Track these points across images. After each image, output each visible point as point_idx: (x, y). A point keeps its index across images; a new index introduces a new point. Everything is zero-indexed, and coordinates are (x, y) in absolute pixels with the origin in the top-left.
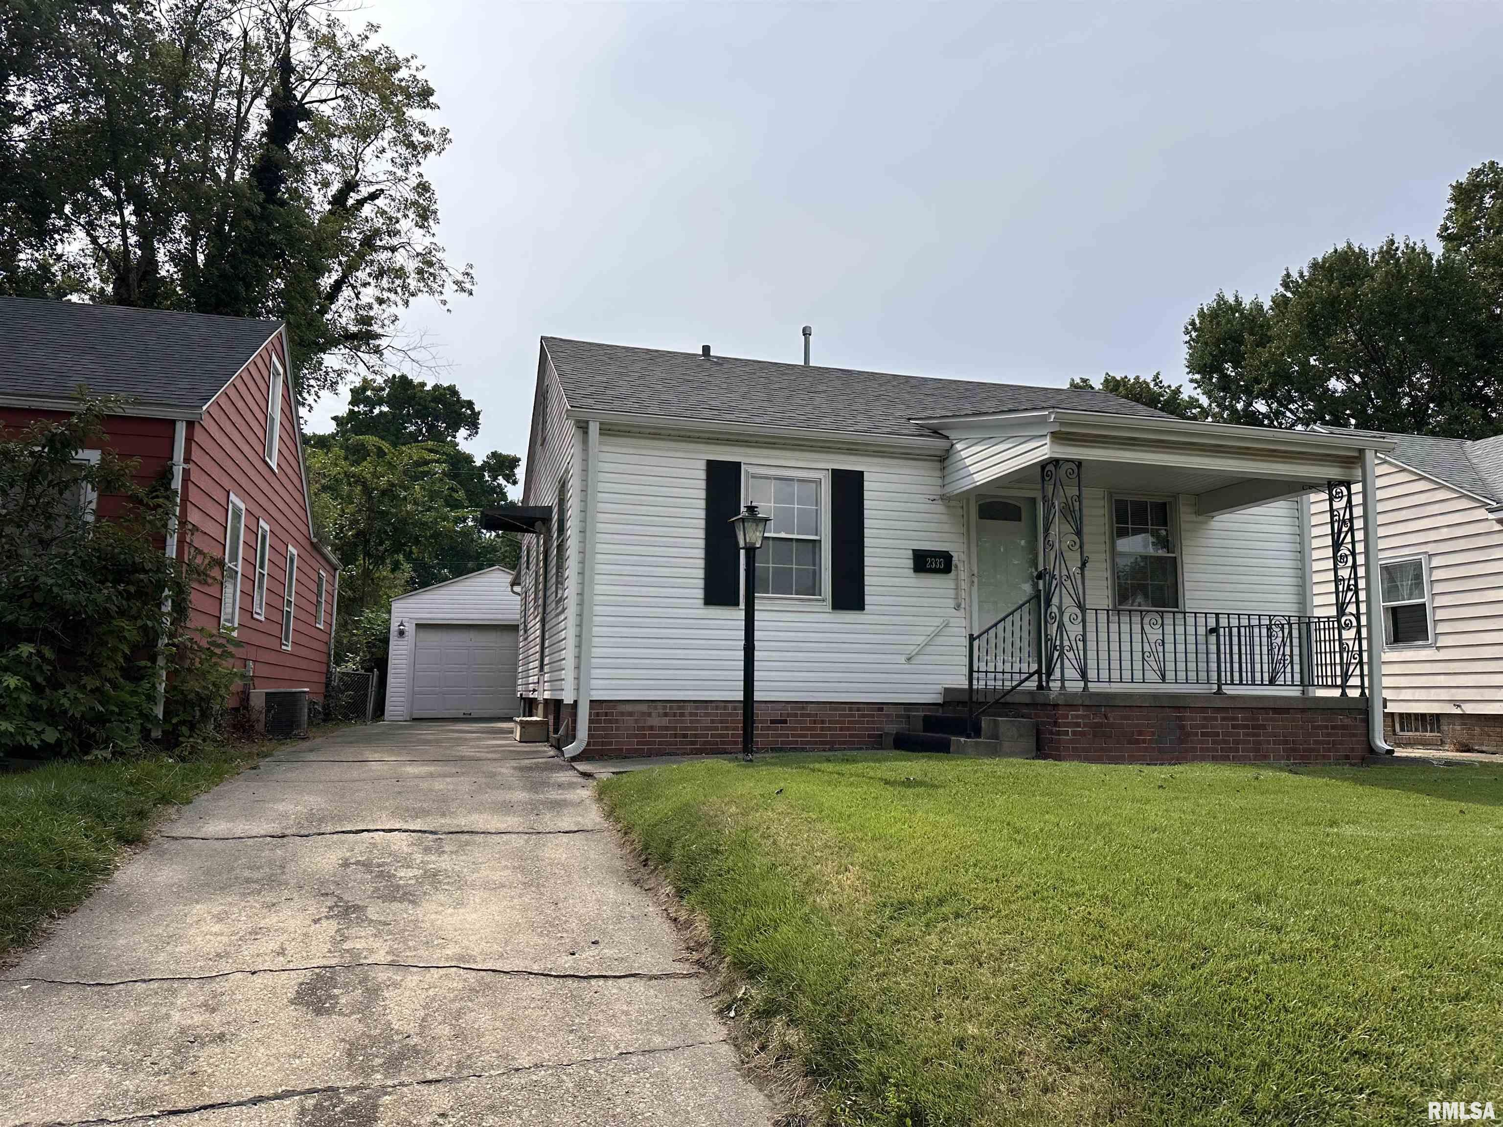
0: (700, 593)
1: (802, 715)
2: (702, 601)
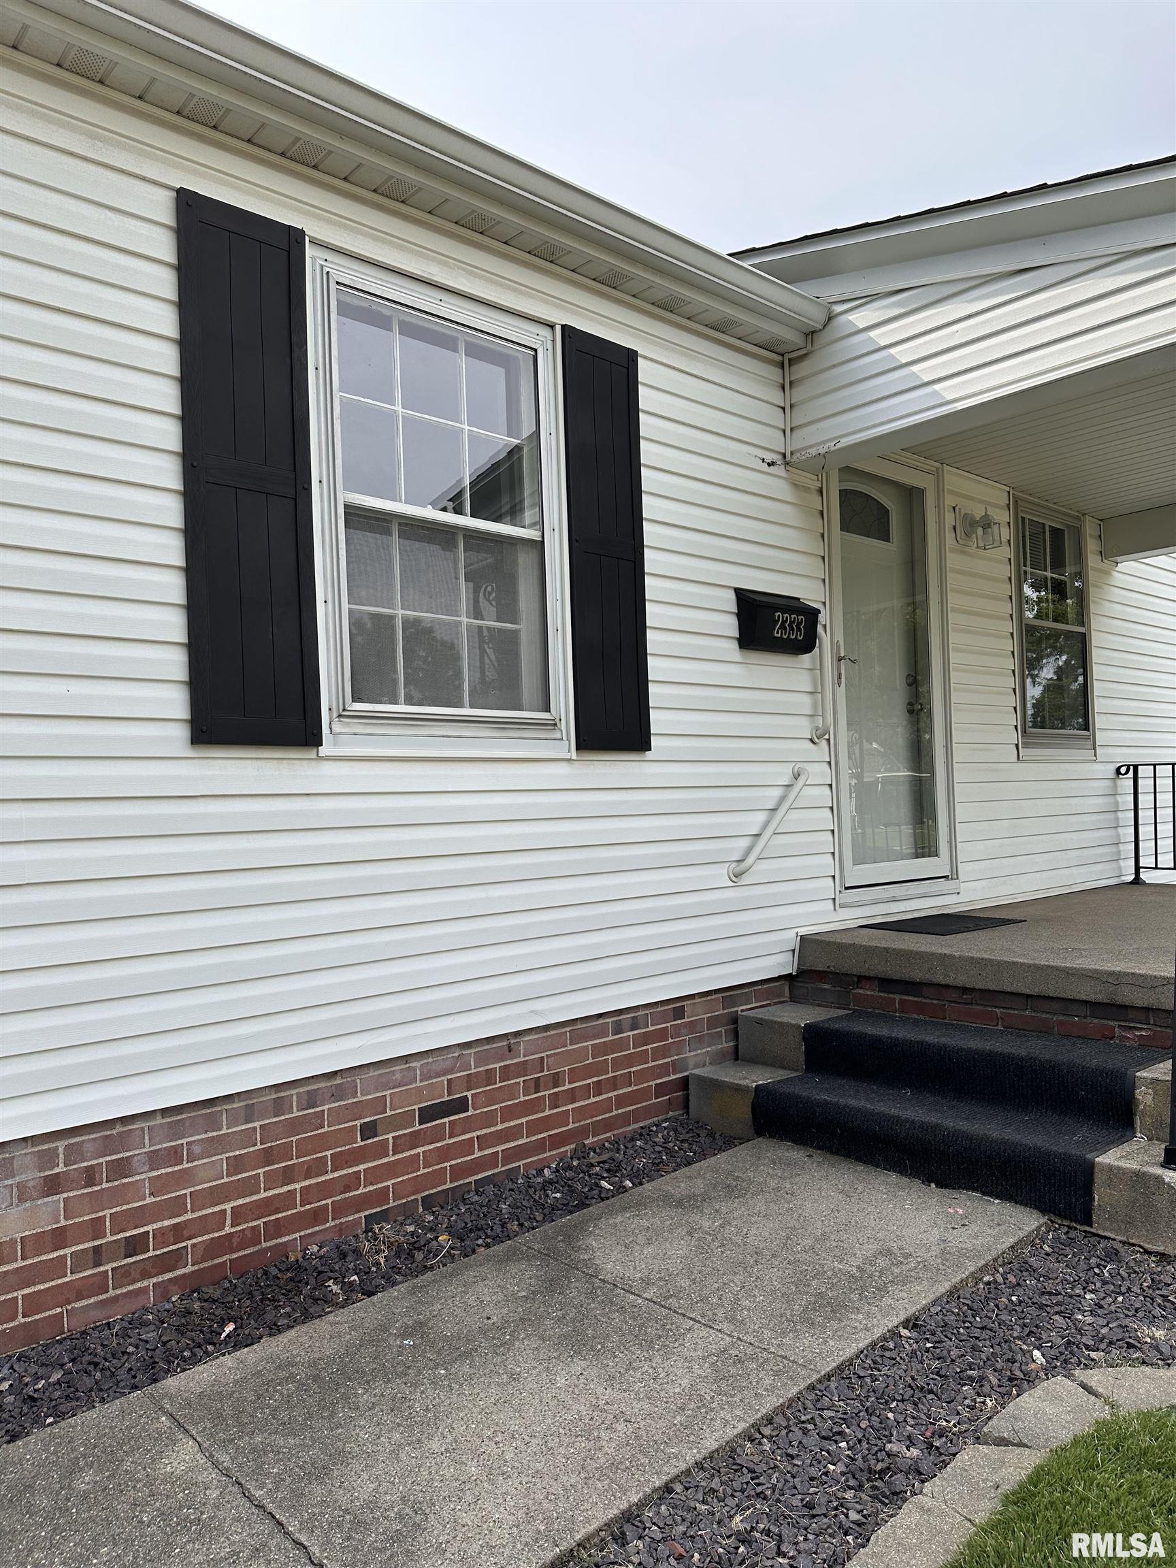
0: (176, 702)
1: (506, 1073)
2: (182, 733)
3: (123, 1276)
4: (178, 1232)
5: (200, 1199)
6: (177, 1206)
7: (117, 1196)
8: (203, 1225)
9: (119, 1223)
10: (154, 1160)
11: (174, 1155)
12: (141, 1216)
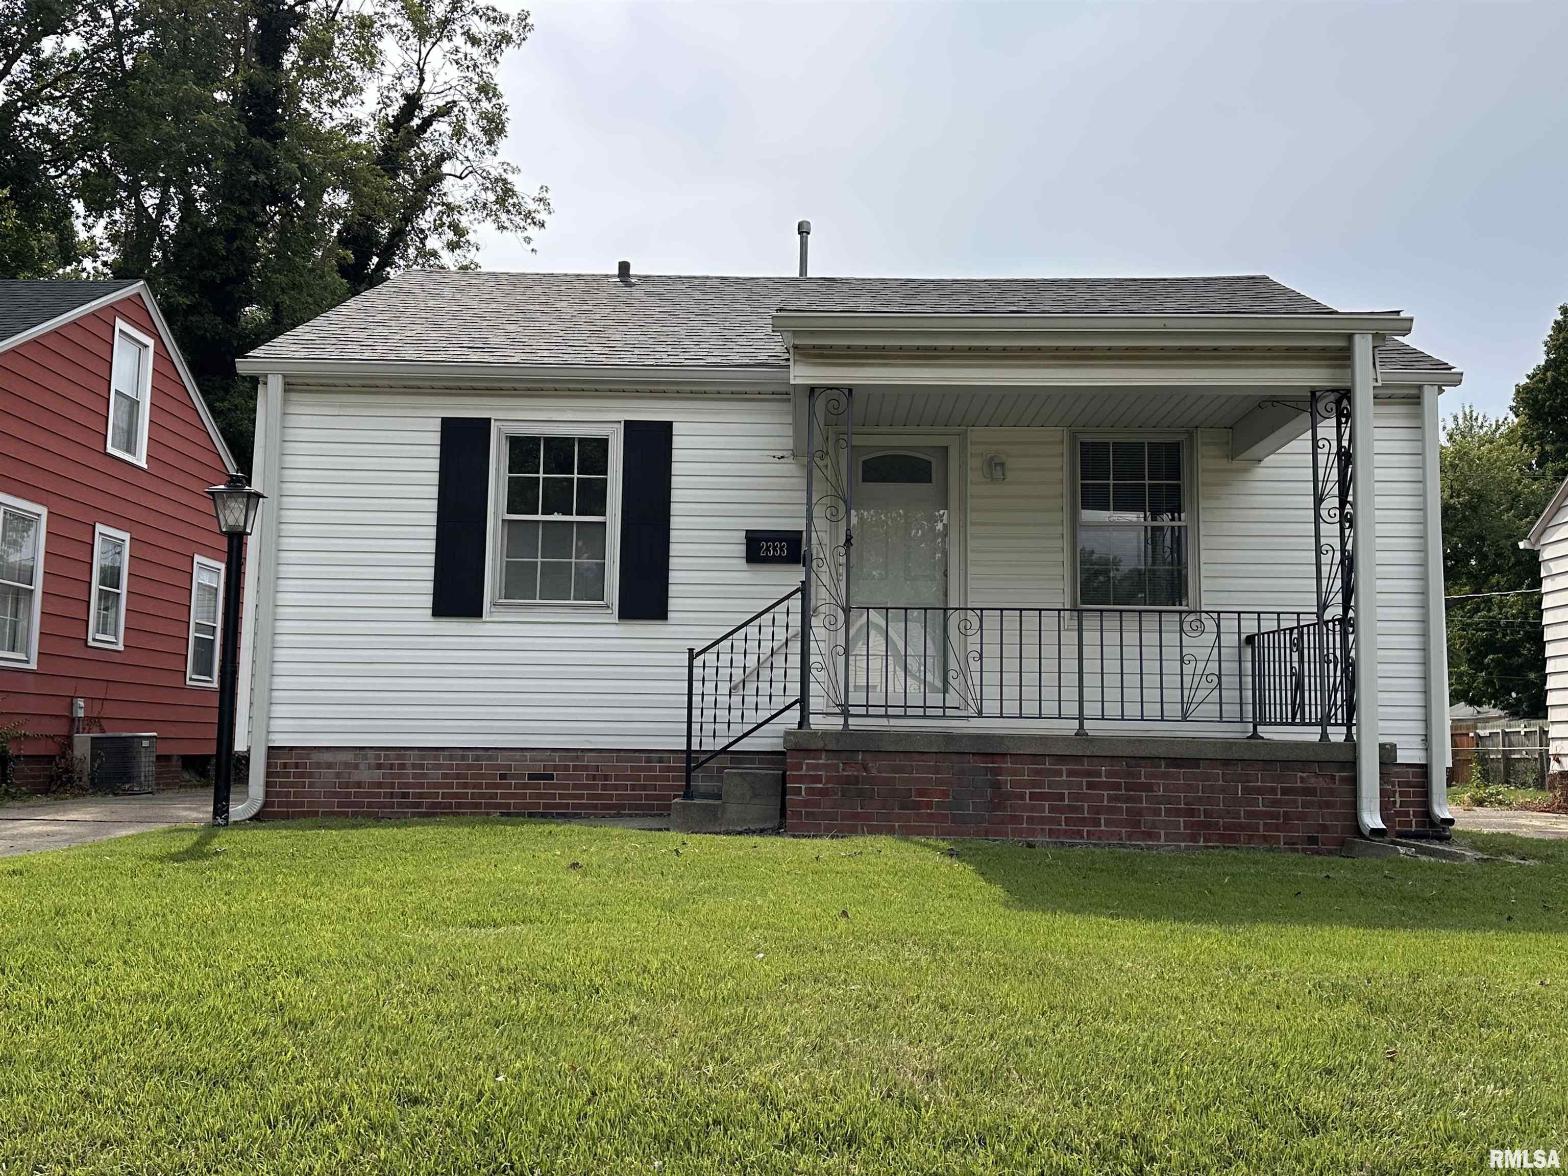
0: (428, 601)
1: (575, 768)
2: (430, 612)
3: (400, 805)
4: (421, 795)
5: (430, 786)
6: (421, 786)
7: (400, 776)
8: (430, 795)
9: (401, 786)
10: (414, 766)
11: (422, 767)
12: (407, 785)
